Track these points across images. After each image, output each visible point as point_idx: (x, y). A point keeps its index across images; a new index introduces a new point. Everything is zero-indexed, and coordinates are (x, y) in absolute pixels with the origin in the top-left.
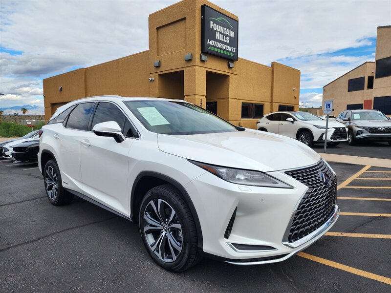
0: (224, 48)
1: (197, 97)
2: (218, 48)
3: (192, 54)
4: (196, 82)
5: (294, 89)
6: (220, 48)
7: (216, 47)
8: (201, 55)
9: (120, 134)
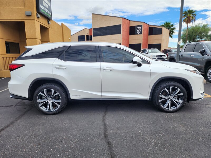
0: (47, 12)
1: (37, 40)
2: (44, 11)
3: (31, 12)
4: (36, 31)
5: (70, 39)
6: (45, 11)
7: (43, 10)
8: (37, 14)
9: (141, 62)
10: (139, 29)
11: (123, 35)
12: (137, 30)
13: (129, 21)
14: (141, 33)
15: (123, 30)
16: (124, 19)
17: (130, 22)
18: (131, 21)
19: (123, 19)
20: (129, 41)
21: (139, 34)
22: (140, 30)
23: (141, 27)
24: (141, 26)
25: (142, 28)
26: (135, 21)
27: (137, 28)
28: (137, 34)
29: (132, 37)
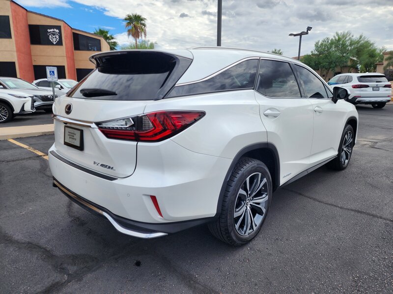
10: (54, 35)
11: (16, 41)
12: (50, 36)
13: (25, 11)
14: (60, 43)
15: (16, 31)
16: (15, 5)
17: (29, 14)
18: (31, 12)
19: (13, 3)
20: (33, 58)
21: (56, 44)
22: (57, 37)
23: (58, 31)
24: (59, 28)
25: (60, 33)
26: (40, 15)
27: (49, 30)
28: (51, 44)
29: (38, 49)
